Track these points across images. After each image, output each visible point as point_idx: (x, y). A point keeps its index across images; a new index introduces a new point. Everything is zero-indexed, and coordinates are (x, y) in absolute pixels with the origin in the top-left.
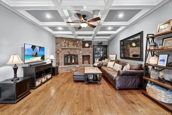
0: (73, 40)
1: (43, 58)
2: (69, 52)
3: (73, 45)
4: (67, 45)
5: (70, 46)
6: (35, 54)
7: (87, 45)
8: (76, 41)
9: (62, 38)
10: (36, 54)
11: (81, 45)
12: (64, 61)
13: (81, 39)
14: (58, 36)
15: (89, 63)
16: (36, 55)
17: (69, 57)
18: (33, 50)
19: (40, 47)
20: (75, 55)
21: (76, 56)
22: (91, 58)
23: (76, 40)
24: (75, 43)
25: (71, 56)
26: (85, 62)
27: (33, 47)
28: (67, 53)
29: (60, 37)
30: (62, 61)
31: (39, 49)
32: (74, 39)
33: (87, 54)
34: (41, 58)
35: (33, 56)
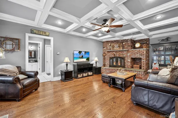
0: (118, 42)
1: (88, 59)
2: (115, 54)
3: (119, 47)
4: (112, 48)
5: (115, 48)
7: (138, 45)
8: (123, 43)
9: (107, 42)
10: (82, 56)
11: (129, 46)
12: (110, 63)
13: (129, 39)
14: (104, 41)
15: (140, 68)
16: (82, 57)
17: (114, 59)
18: (80, 54)
19: (85, 52)
20: (121, 58)
21: (123, 58)
22: (144, 61)
23: (123, 41)
24: (121, 44)
25: (117, 58)
26: (135, 66)
27: (80, 52)
28: (113, 56)
29: (106, 41)
30: (107, 63)
31: (85, 53)
32: (120, 40)
33: (138, 56)
34: (86, 59)
35: (80, 58)
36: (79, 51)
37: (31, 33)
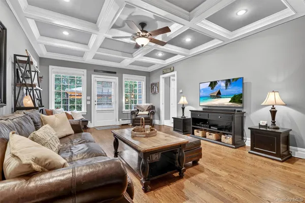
6: (215, 95)
10: (219, 93)
16: (219, 95)
18: (212, 89)
27: (213, 84)
31: (226, 85)
35: (212, 97)
36: (211, 83)
37: (163, 74)
